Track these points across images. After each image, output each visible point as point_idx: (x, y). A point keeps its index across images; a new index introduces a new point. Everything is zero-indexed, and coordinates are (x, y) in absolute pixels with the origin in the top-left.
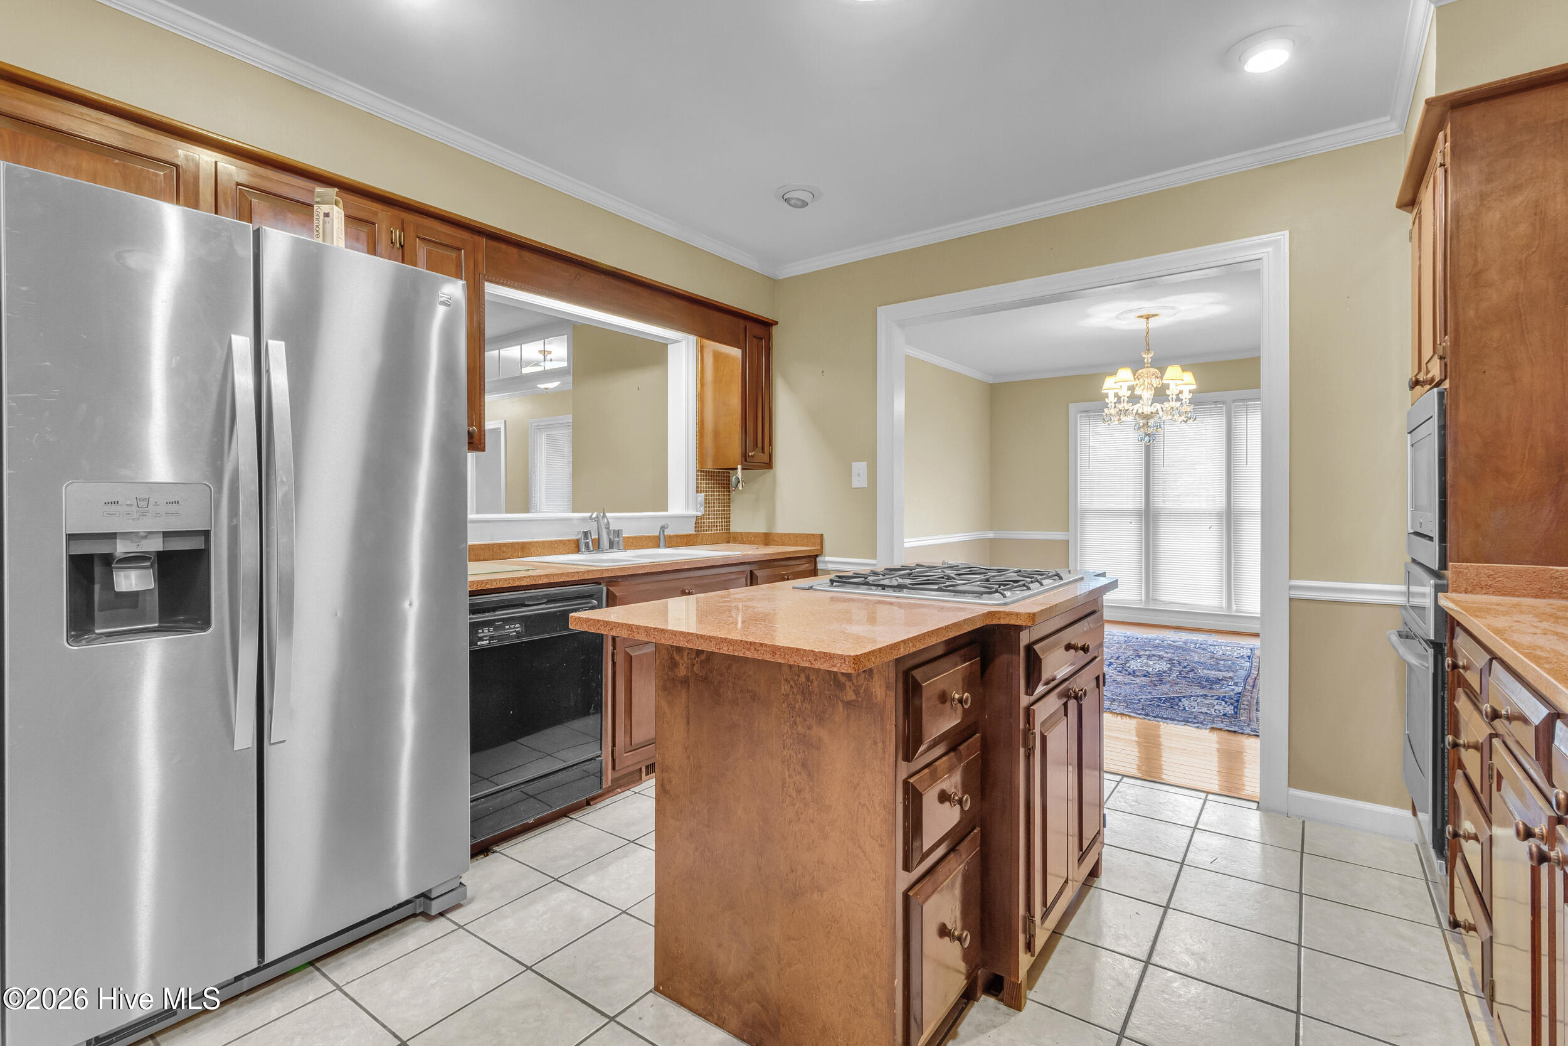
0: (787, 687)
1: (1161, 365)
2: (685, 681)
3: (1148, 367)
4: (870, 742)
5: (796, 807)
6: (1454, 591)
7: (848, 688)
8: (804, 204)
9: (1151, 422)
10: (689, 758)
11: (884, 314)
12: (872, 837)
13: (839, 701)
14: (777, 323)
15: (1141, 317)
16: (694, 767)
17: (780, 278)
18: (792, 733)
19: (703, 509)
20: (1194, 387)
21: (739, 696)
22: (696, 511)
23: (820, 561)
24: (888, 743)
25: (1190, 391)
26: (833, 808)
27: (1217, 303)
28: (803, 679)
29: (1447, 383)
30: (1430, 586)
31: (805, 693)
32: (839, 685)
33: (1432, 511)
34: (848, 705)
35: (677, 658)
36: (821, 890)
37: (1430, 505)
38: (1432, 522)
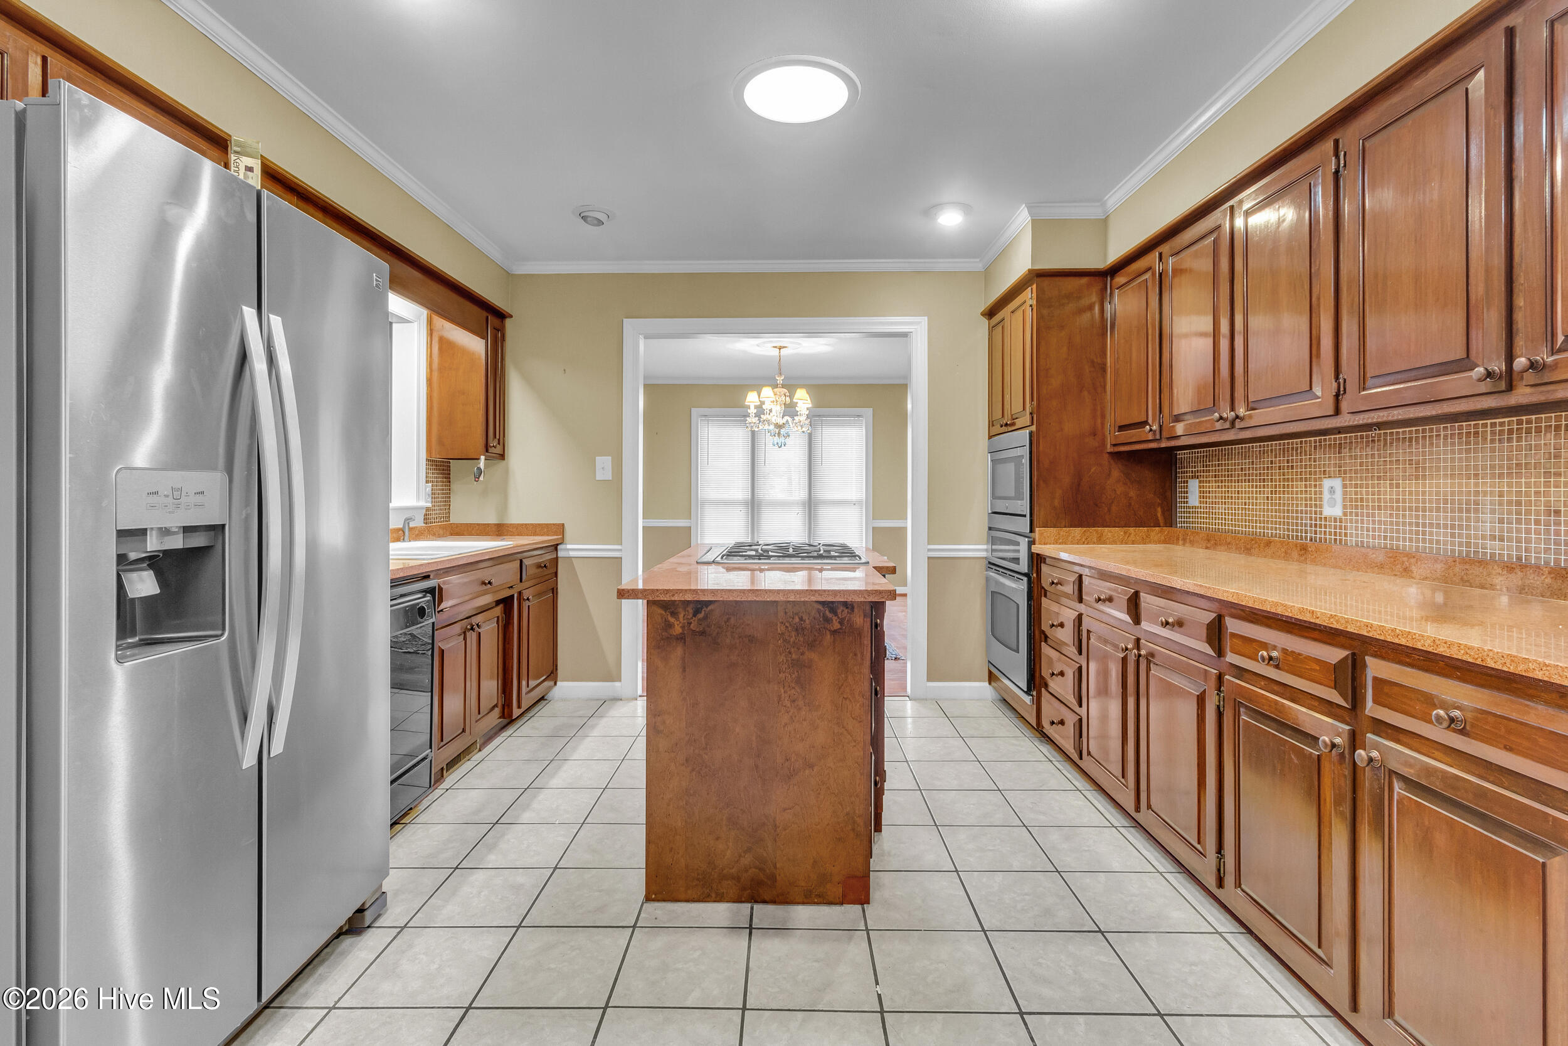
0: (783, 628)
1: (790, 387)
2: (681, 638)
3: (780, 387)
4: (851, 655)
5: (791, 713)
6: (1040, 544)
7: (834, 621)
8: (600, 223)
9: (783, 431)
10: (684, 699)
11: (630, 326)
12: (853, 718)
13: (827, 631)
14: (511, 316)
15: (776, 347)
16: (690, 704)
17: (516, 273)
18: (787, 660)
19: (430, 500)
20: (810, 406)
21: (738, 642)
22: (425, 503)
23: (561, 549)
24: (865, 653)
25: (807, 409)
26: (822, 706)
27: (827, 345)
28: (797, 620)
29: (1034, 428)
30: (1024, 542)
31: (799, 630)
32: (827, 620)
33: (1023, 500)
34: (834, 632)
35: (672, 620)
36: (811, 766)
37: (1019, 496)
38: (1023, 506)
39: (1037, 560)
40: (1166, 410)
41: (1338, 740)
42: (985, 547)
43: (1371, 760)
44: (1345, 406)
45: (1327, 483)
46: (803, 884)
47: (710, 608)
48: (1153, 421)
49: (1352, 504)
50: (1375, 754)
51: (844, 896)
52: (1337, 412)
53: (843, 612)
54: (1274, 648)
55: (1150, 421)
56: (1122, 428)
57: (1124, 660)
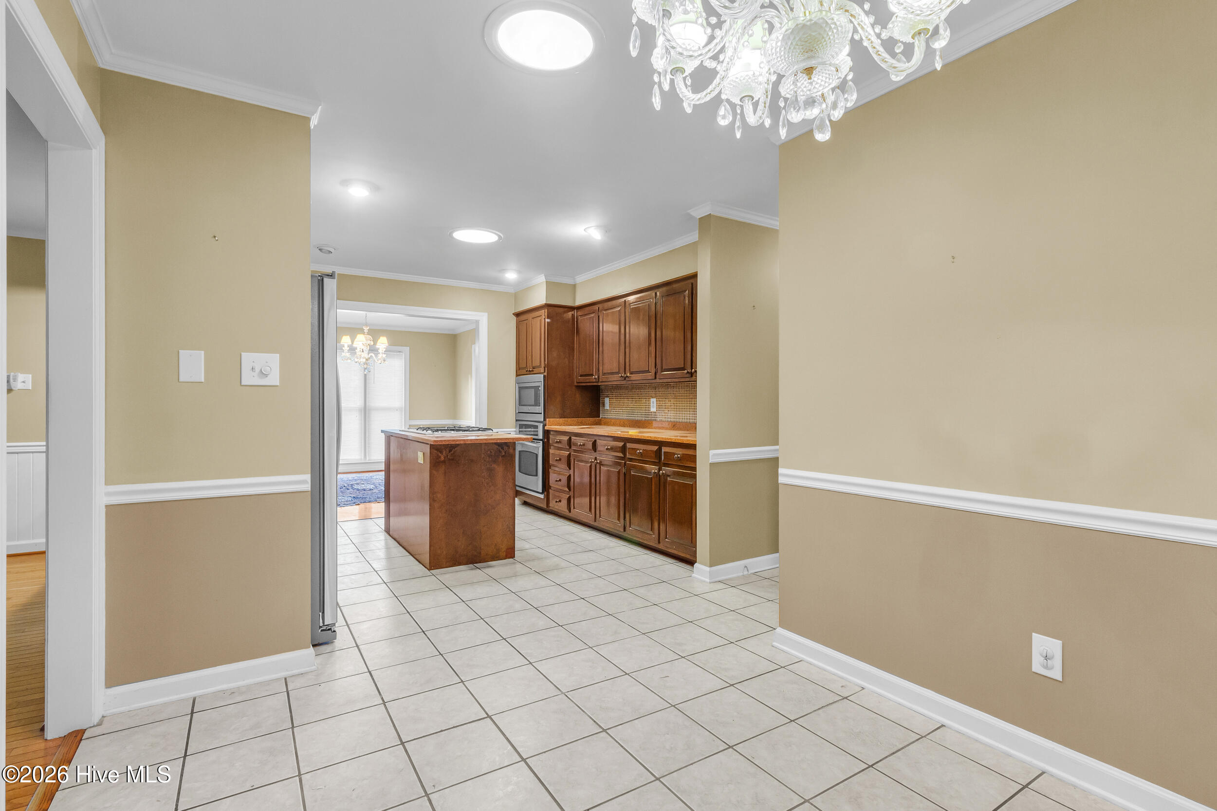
0: (484, 456)
1: (374, 334)
2: (444, 462)
3: (367, 335)
4: (509, 464)
5: (487, 489)
6: (549, 425)
7: (502, 452)
8: (330, 252)
10: (445, 486)
12: (509, 488)
13: (500, 456)
16: (448, 488)
18: (485, 468)
20: (388, 346)
21: (466, 462)
25: (386, 348)
26: (498, 485)
28: (489, 452)
29: (546, 374)
30: (541, 426)
31: (490, 456)
32: (500, 452)
33: (540, 406)
34: (503, 456)
35: (440, 455)
36: (494, 508)
37: (537, 404)
38: (540, 409)
39: (547, 433)
40: (601, 371)
41: (656, 471)
42: (515, 430)
43: (663, 473)
44: (657, 376)
45: (652, 400)
46: (491, 554)
47: (456, 449)
48: (596, 373)
49: (659, 407)
50: (664, 472)
51: (506, 556)
52: (655, 378)
53: (506, 448)
54: (641, 449)
55: (594, 374)
56: (581, 376)
57: (591, 466)
